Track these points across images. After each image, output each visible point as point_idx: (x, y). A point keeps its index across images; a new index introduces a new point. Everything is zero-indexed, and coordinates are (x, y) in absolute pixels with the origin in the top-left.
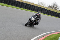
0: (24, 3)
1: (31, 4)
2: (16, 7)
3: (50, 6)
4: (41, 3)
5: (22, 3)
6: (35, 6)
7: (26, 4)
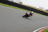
0: (30, 8)
1: (35, 8)
2: (23, 9)
3: (47, 10)
4: (41, 8)
5: (29, 7)
6: (37, 10)
7: (32, 8)
